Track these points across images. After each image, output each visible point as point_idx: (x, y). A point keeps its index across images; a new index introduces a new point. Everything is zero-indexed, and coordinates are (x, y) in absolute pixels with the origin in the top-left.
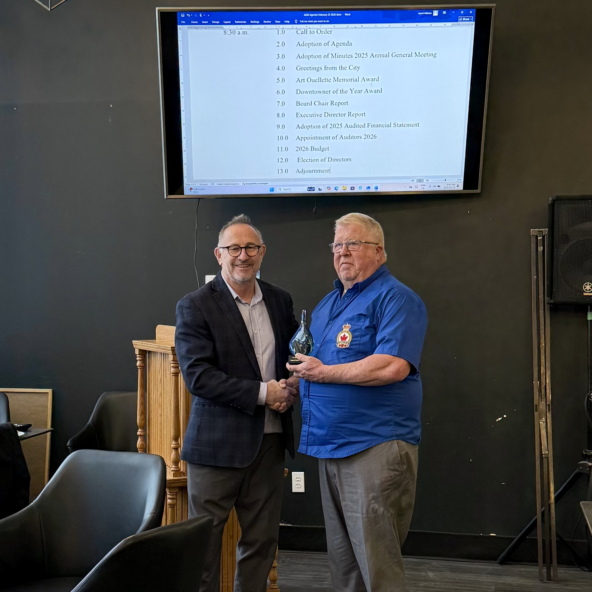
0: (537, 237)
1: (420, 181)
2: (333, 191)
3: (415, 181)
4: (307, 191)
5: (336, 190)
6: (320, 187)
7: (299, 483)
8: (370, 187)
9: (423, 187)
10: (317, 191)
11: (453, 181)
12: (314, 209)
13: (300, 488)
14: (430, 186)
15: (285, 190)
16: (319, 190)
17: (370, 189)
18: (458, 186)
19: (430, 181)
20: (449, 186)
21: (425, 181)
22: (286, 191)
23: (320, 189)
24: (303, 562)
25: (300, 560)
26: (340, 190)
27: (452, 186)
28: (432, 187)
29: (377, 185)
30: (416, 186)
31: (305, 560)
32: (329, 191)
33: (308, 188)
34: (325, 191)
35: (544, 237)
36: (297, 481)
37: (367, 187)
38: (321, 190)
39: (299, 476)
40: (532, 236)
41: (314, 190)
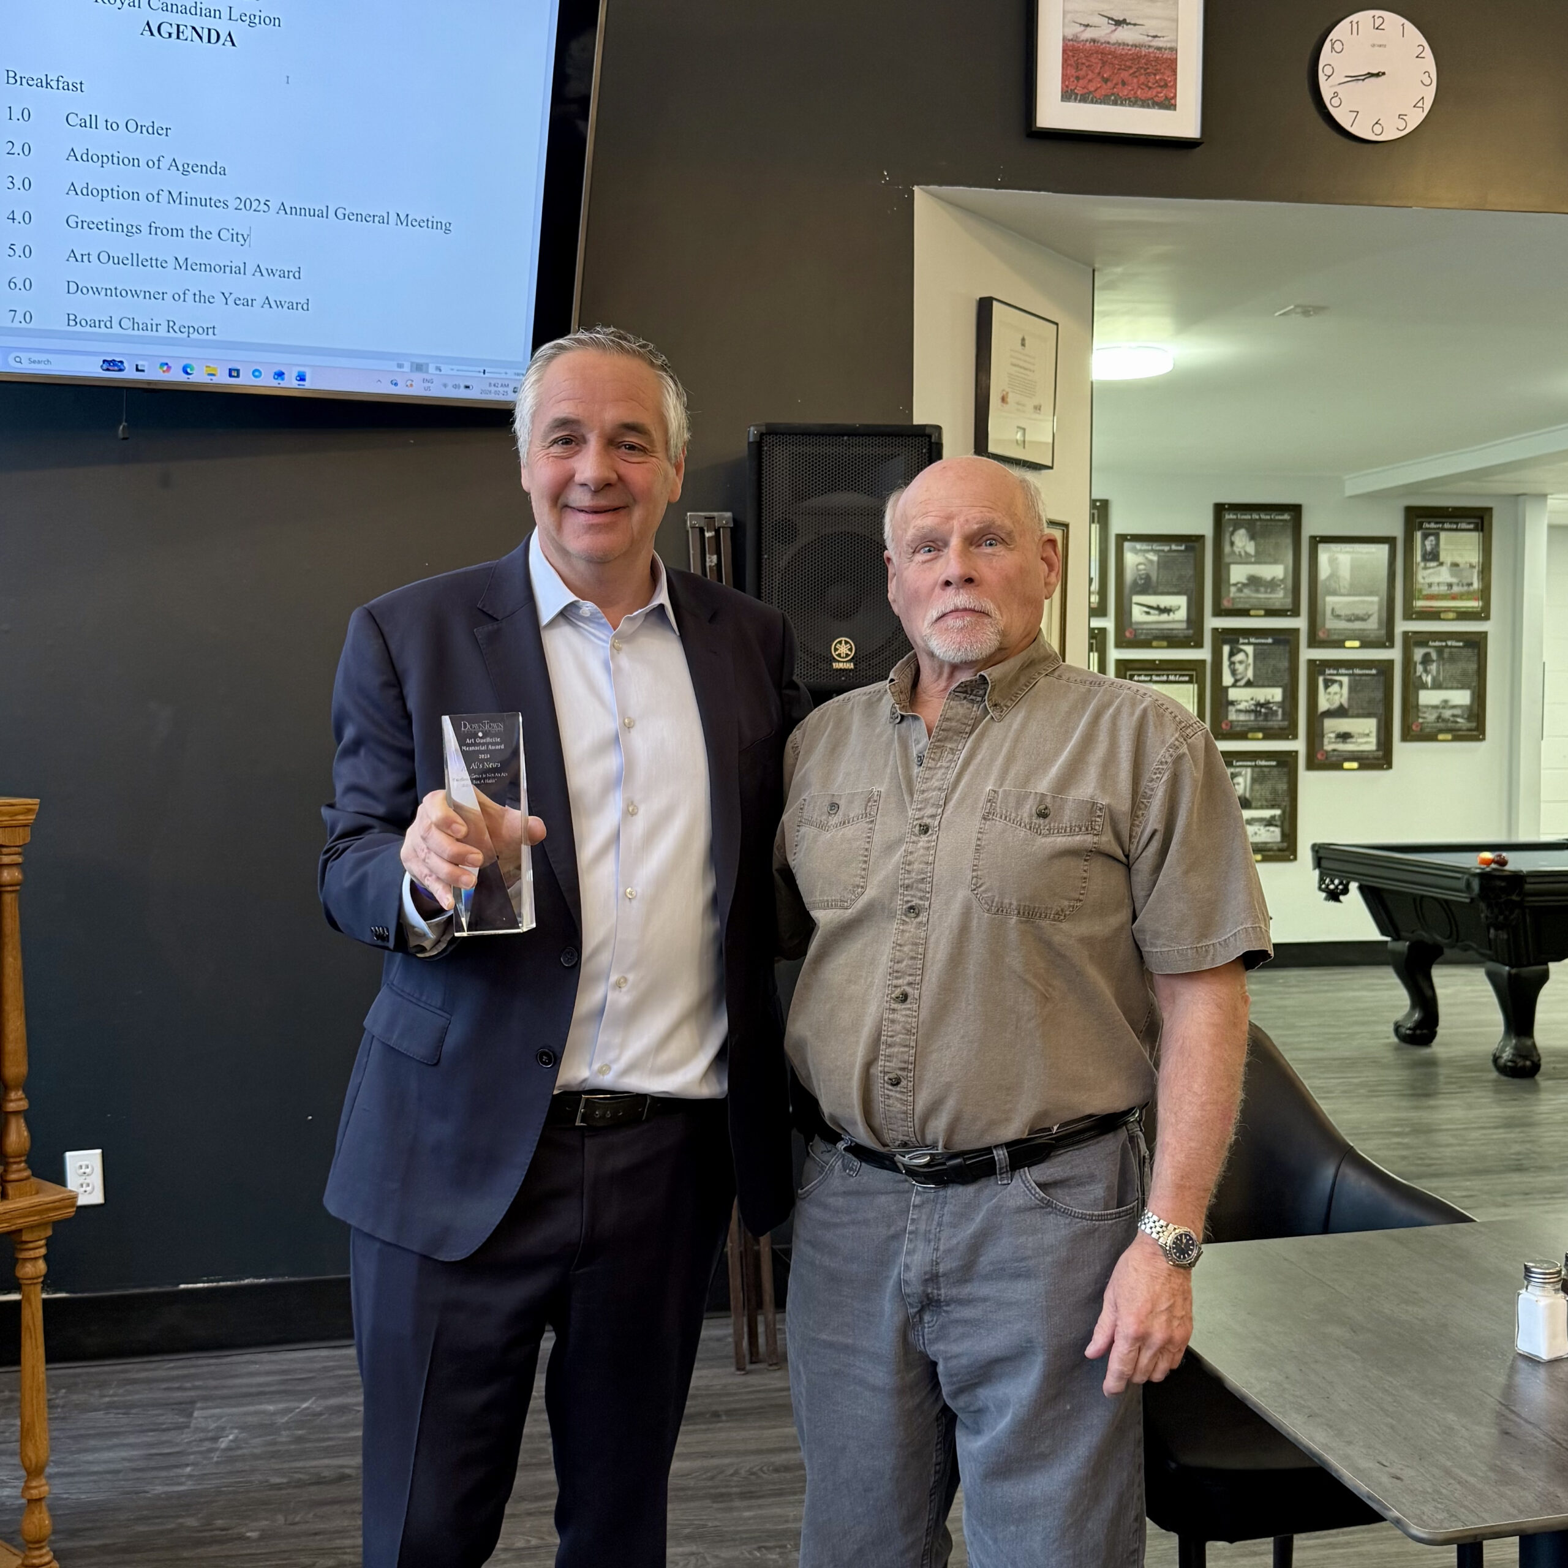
0: (702, 531)
1: (419, 368)
2: (176, 376)
3: (407, 368)
4: (101, 371)
5: (187, 373)
6: (140, 363)
7: (88, 1181)
8: (283, 374)
9: (427, 385)
10: (129, 374)
11: (503, 376)
12: (121, 427)
13: (90, 1193)
14: (445, 386)
15: (34, 362)
16: (137, 370)
17: (283, 379)
18: (515, 392)
19: (445, 369)
20: (493, 389)
21: (432, 369)
22: (33, 366)
23: (140, 368)
24: (107, 1399)
25: (97, 1392)
26: (199, 377)
27: (501, 389)
28: (450, 387)
29: (302, 369)
30: (409, 383)
31: (111, 1392)
32: (166, 374)
33: (104, 361)
34: (153, 374)
35: (717, 531)
36: (81, 1176)
37: (275, 374)
38: (143, 371)
39: (87, 1163)
40: (690, 530)
41: (120, 370)
